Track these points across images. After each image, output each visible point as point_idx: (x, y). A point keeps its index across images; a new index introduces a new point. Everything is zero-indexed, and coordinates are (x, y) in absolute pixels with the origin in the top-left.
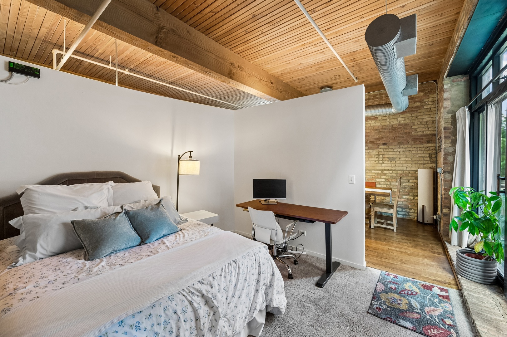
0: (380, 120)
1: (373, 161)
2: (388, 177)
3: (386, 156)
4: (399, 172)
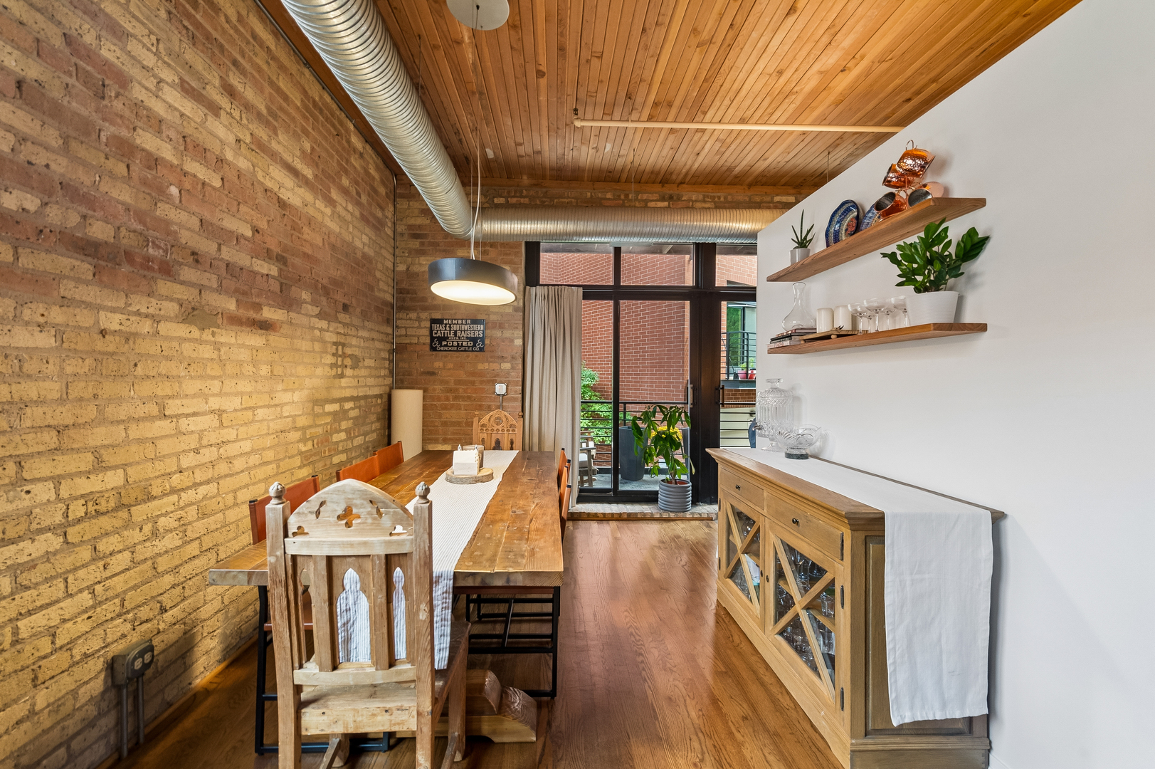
0: (339, 215)
1: (328, 365)
2: (350, 424)
3: (348, 351)
4: (362, 402)
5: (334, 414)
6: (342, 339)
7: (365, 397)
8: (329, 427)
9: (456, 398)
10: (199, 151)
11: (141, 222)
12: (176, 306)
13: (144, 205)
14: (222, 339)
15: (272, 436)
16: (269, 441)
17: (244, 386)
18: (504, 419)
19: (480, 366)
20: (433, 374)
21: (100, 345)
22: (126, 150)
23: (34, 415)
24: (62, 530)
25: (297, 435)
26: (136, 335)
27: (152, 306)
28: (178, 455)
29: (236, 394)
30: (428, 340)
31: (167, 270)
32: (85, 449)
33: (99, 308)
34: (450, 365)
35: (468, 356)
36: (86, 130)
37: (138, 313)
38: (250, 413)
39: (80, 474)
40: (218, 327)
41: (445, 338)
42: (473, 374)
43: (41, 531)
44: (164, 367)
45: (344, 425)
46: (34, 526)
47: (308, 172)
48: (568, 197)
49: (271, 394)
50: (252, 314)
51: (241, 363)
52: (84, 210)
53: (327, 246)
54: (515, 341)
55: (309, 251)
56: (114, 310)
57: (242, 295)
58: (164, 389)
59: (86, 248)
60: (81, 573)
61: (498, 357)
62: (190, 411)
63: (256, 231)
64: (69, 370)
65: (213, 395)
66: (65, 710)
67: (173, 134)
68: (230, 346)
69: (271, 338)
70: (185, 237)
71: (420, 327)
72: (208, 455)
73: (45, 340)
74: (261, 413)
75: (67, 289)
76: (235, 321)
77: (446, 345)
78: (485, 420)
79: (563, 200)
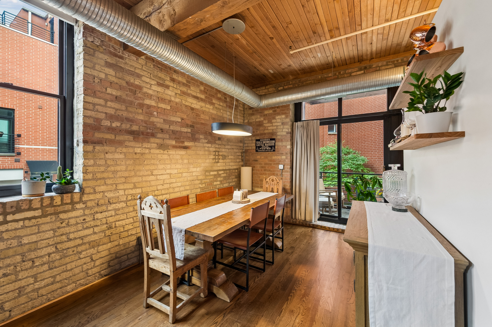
0: (216, 108)
1: (211, 159)
2: (222, 179)
3: (221, 154)
4: (228, 171)
5: (215, 175)
6: (218, 150)
7: (229, 170)
8: (212, 180)
9: (265, 170)
10: (163, 100)
11: (146, 123)
12: (156, 145)
13: (147, 119)
14: (170, 153)
15: (189, 182)
16: (187, 183)
17: (178, 166)
18: (275, 180)
19: (274, 158)
20: (256, 161)
21: (135, 156)
22: (141, 106)
23: (119, 174)
24: (126, 202)
25: (199, 182)
26: (144, 153)
27: (148, 145)
28: (157, 186)
29: (176, 169)
30: (255, 148)
31: (153, 135)
32: (132, 183)
33: (135, 147)
34: (263, 157)
35: (269, 154)
36: (131, 103)
37: (145, 148)
38: (180, 175)
39: (130, 189)
40: (169, 149)
41: (261, 147)
42: (271, 161)
43: (121, 202)
44: (152, 162)
45: (219, 179)
46: (119, 200)
47: (203, 97)
48: (310, 80)
49: (188, 168)
50: (181, 145)
51: (177, 160)
52: (131, 123)
53: (211, 119)
54: (287, 146)
55: (203, 122)
56: (139, 147)
57: (177, 139)
58: (152, 167)
59: (131, 133)
60: (130, 213)
61: (281, 154)
62: (161, 173)
63: (182, 119)
64: (127, 163)
65: (168, 169)
66: (127, 247)
67: (155, 98)
68: (173, 154)
69: (188, 151)
70: (159, 125)
71: (252, 143)
72: (166, 186)
73: (122, 156)
74: (184, 175)
75: (127, 143)
76: (174, 147)
77: (261, 150)
78: (268, 180)
79: (307, 82)
